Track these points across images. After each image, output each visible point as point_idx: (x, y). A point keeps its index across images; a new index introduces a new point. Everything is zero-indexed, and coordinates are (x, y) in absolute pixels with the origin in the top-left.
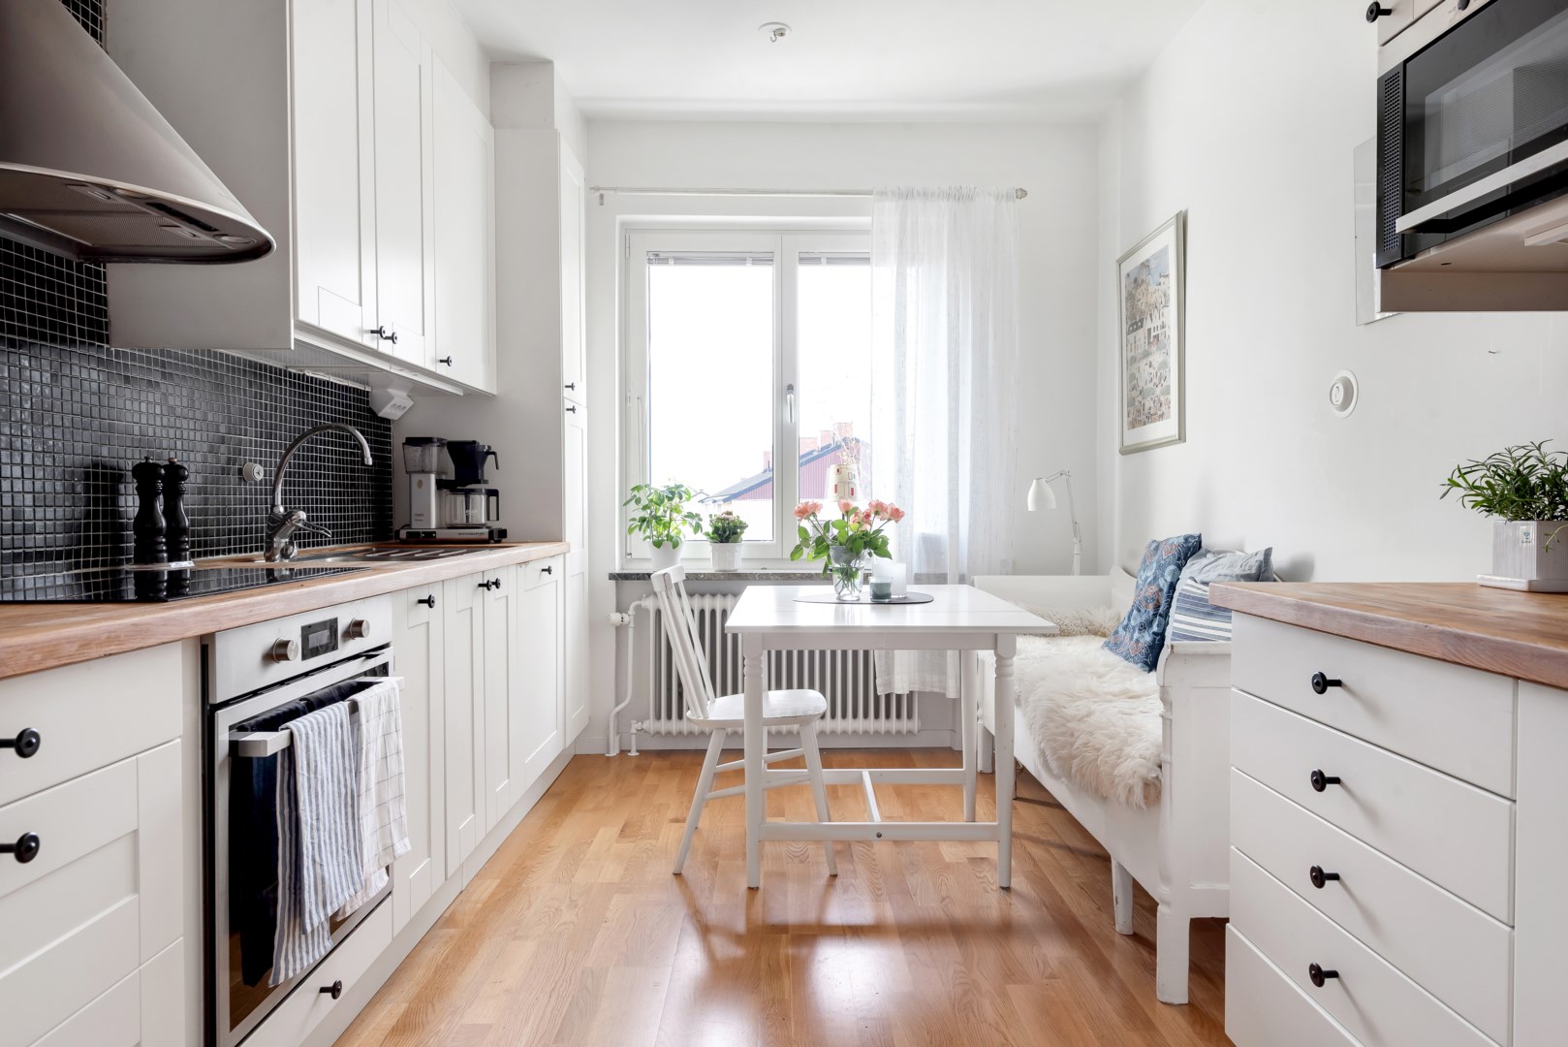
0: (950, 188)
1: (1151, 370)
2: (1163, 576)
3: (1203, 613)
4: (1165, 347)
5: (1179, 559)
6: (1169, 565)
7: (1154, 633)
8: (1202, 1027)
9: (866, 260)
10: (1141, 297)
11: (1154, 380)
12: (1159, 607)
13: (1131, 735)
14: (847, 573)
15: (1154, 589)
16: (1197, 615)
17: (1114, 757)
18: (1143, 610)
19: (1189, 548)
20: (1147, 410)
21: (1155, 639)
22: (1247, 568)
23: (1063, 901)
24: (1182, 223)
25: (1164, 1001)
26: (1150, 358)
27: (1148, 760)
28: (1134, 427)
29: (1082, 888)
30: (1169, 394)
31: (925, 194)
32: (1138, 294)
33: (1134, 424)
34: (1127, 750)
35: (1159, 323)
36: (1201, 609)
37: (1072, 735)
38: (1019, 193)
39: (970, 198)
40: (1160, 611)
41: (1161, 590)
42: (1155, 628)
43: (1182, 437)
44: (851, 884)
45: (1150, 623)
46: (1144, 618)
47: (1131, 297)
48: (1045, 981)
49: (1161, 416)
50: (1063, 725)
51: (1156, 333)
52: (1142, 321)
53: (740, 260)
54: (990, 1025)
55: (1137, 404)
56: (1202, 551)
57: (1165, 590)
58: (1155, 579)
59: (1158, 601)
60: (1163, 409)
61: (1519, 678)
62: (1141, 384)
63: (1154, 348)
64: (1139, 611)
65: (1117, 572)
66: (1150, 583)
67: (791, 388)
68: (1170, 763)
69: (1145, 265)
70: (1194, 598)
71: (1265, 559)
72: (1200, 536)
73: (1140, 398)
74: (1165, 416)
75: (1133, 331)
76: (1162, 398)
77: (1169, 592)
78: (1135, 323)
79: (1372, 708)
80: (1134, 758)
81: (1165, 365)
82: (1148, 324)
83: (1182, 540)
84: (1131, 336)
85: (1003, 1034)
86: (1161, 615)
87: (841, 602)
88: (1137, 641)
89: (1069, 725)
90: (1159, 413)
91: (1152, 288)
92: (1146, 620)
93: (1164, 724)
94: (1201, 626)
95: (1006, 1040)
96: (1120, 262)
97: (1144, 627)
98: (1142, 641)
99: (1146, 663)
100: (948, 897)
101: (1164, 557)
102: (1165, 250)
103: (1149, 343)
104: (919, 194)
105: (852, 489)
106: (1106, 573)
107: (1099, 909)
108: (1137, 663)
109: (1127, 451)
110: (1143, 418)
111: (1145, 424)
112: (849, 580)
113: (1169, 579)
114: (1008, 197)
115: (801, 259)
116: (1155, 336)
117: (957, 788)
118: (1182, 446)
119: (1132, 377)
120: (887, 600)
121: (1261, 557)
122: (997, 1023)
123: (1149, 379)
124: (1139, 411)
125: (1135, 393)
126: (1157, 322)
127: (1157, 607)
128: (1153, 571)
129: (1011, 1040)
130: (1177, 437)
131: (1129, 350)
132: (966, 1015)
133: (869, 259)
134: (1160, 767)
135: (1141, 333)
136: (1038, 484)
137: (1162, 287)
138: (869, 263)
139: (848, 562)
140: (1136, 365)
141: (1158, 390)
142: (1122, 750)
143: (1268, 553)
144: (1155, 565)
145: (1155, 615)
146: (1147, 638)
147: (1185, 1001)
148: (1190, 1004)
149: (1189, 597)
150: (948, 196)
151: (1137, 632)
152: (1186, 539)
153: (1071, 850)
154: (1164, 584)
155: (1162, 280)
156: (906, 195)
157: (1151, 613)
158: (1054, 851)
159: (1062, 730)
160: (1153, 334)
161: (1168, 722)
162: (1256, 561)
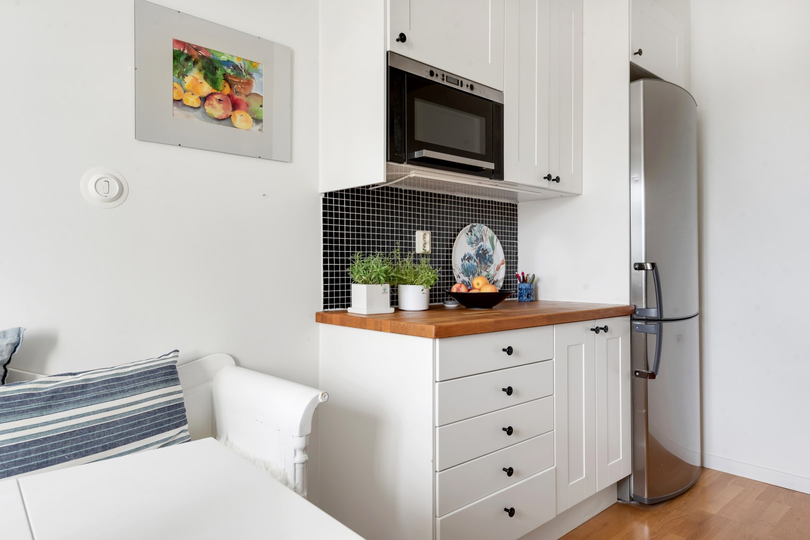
162: (7, 345)
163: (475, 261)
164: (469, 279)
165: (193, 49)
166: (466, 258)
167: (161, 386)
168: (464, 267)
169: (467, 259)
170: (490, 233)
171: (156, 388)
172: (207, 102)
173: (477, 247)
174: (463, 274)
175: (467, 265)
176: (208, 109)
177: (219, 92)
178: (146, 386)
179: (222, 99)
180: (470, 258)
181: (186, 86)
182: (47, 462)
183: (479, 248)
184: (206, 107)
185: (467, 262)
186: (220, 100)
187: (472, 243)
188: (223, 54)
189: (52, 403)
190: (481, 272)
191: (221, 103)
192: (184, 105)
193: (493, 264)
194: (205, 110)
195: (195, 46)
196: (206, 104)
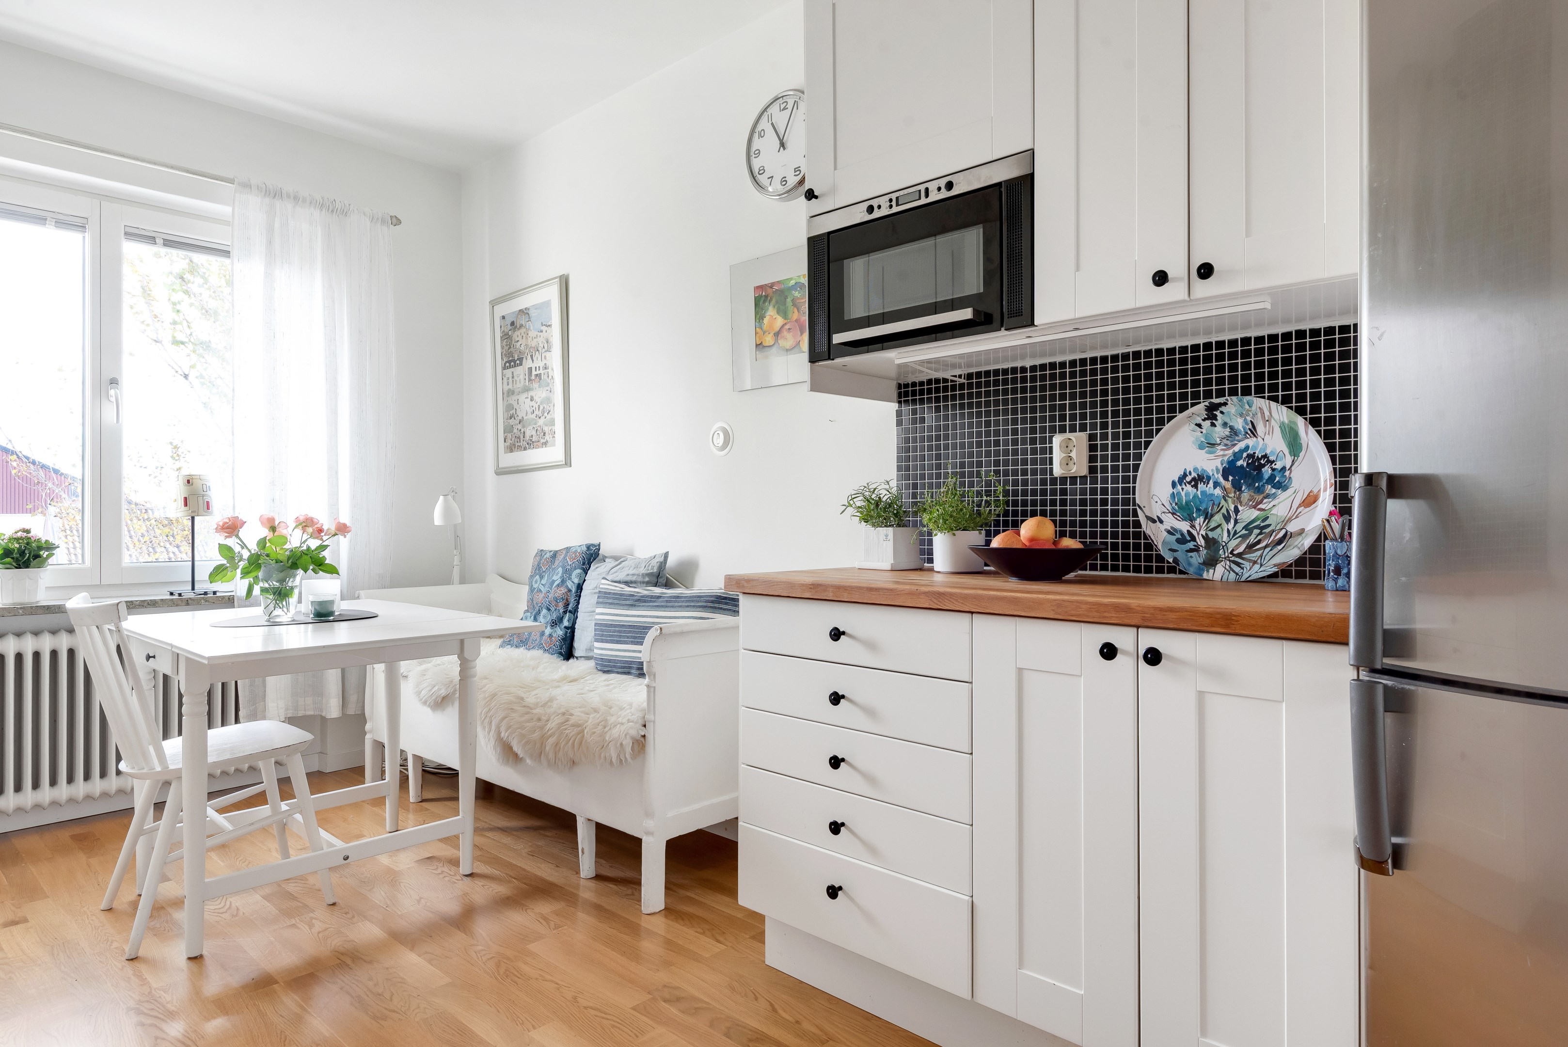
0: (323, 198)
1: (533, 403)
2: (570, 579)
3: (626, 605)
4: (548, 385)
5: (584, 564)
6: (575, 569)
7: (565, 627)
8: (683, 920)
9: (226, 253)
10: (520, 338)
11: (536, 412)
12: (568, 605)
13: (611, 708)
14: (280, 594)
15: (563, 590)
16: (622, 608)
17: (600, 727)
18: (553, 609)
19: (592, 555)
20: (527, 438)
21: (567, 632)
22: (650, 568)
23: (524, 870)
24: (565, 283)
25: (649, 912)
26: (531, 393)
27: (636, 723)
28: (511, 451)
29: (533, 856)
30: (554, 425)
31: (296, 199)
32: (516, 335)
33: (511, 449)
34: (612, 720)
35: (542, 365)
36: (624, 602)
37: (539, 720)
38: (394, 220)
39: (344, 213)
40: (570, 608)
41: (570, 591)
42: (566, 623)
43: (568, 463)
44: (312, 918)
45: (561, 620)
46: (554, 616)
47: (506, 337)
48: (554, 932)
49: (545, 444)
50: (527, 713)
51: (538, 372)
52: (521, 359)
53: (41, 220)
54: (537, 979)
55: (515, 431)
56: (600, 557)
57: (574, 590)
58: (563, 581)
59: (567, 600)
60: (547, 437)
61: (972, 613)
62: (521, 414)
63: (535, 385)
64: (549, 610)
65: (494, 581)
66: (558, 585)
67: (114, 382)
68: (654, 722)
69: (524, 312)
70: (614, 594)
71: (664, 560)
72: (599, 545)
73: (519, 427)
74: (549, 444)
75: (510, 367)
76: (546, 429)
77: (577, 592)
78: (512, 360)
79: (871, 645)
80: (622, 724)
81: (548, 400)
82: (528, 363)
83: (585, 549)
84: (508, 372)
85: (552, 981)
86: (570, 612)
87: (273, 623)
88: (551, 636)
89: (535, 711)
90: (542, 441)
91: (532, 334)
92: (557, 617)
93: (648, 692)
94: (627, 616)
95: (557, 984)
96: (494, 303)
97: (555, 623)
98: (555, 635)
99: (561, 653)
100: (421, 898)
101: (570, 563)
102: (547, 304)
103: (530, 380)
104: (288, 196)
105: (208, 503)
106: (481, 580)
107: (557, 866)
108: (552, 654)
109: (500, 472)
110: (523, 444)
111: (525, 449)
112: (282, 601)
113: (576, 581)
114: (383, 221)
115: (126, 234)
116: (537, 375)
117: (380, 802)
118: (567, 470)
119: (509, 407)
120: (332, 618)
121: (662, 559)
122: (541, 976)
123: (530, 411)
124: (519, 438)
125: (512, 422)
126: (539, 363)
127: (567, 605)
128: (560, 575)
129: (560, 982)
130: (564, 463)
131: (505, 383)
132: (512, 980)
133: (229, 252)
134: (645, 726)
135: (520, 371)
136: (446, 501)
137: (544, 334)
138: (229, 257)
139: (282, 581)
140: (514, 397)
141: (541, 422)
142: (606, 720)
143: (666, 555)
144: (560, 570)
145: (565, 612)
146: (560, 632)
147: (663, 907)
148: (666, 909)
149: (609, 593)
150: (322, 206)
151: (549, 628)
152: (588, 547)
153: (503, 830)
154: (572, 585)
155: (544, 328)
156: (275, 194)
157: (561, 611)
158: (489, 834)
159: (527, 717)
160: (534, 373)
161: (652, 690)
162: (657, 562)
163: (1216, 484)
164: (1193, 526)
165: (768, 288)
166: (1188, 479)
167: (697, 610)
168: (1180, 499)
169: (1189, 483)
170: (1281, 414)
171: (694, 610)
172: (780, 335)
173: (1231, 452)
174: (1173, 514)
175: (1187, 494)
176: (781, 342)
177: (789, 321)
178: (688, 606)
179: (790, 328)
180: (1200, 479)
181: (765, 327)
182: (620, 641)
183: (1235, 454)
184: (779, 341)
185: (1189, 488)
186: (789, 329)
187: (1213, 445)
188: (791, 279)
189: (637, 603)
190: (1237, 511)
191: (791, 332)
192: (764, 347)
193: (1290, 491)
194: (779, 344)
195: (769, 284)
196: (779, 338)
